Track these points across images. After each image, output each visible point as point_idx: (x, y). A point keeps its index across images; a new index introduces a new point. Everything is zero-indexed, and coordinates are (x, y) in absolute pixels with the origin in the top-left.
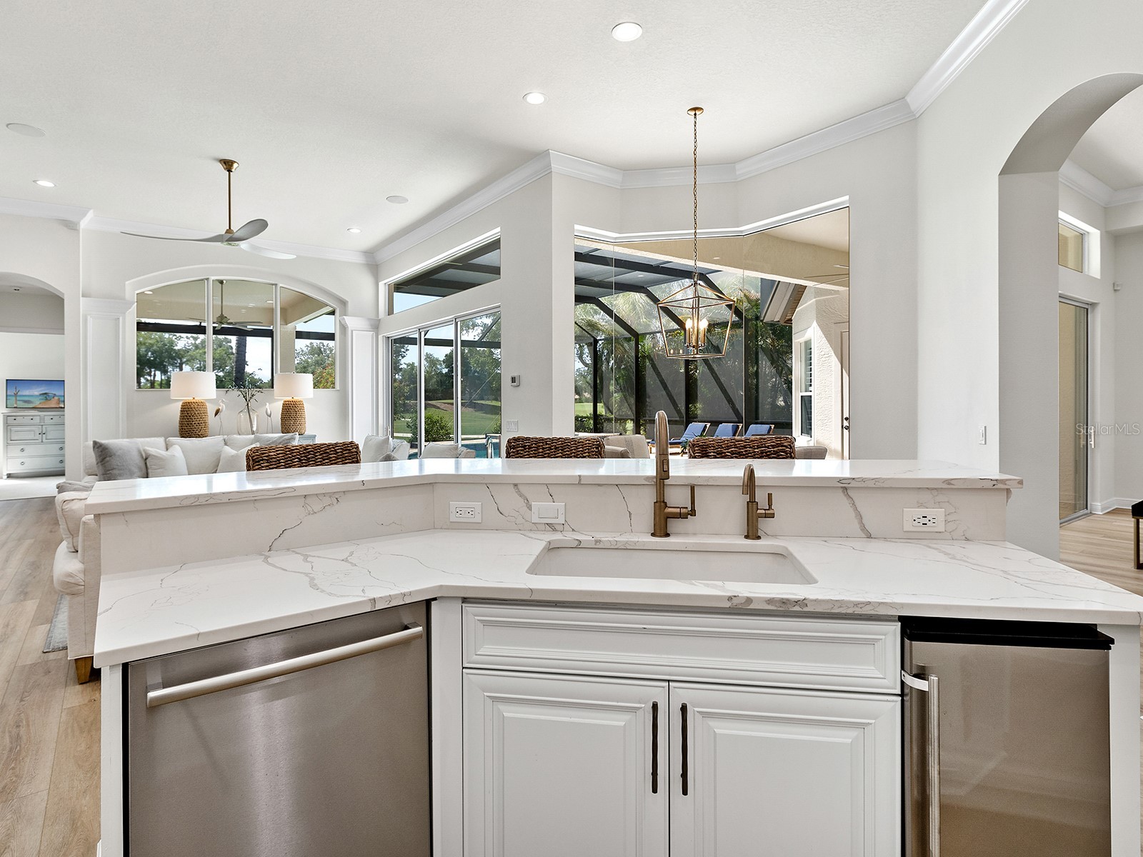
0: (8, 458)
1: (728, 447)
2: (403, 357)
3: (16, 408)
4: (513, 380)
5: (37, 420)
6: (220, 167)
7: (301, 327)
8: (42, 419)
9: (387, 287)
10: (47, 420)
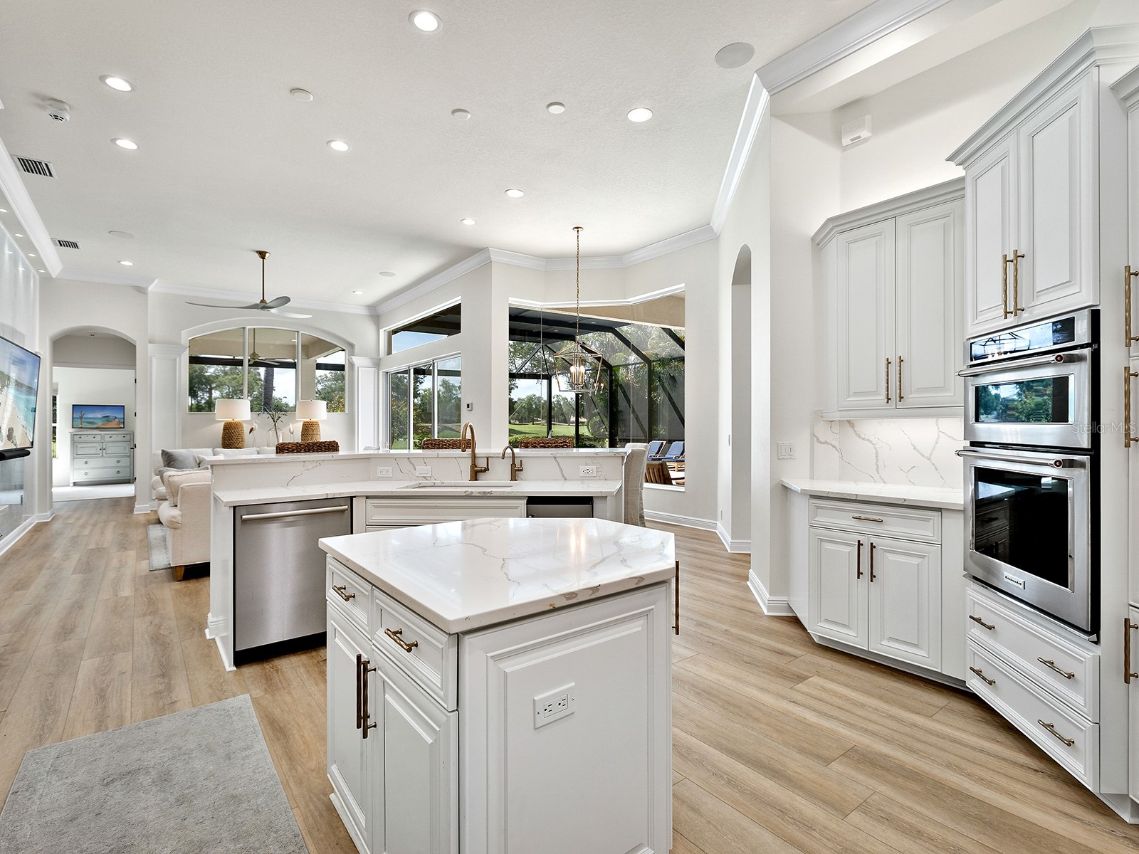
0: (74, 469)
1: (540, 443)
2: (421, 383)
3: (81, 428)
4: (468, 406)
5: (98, 438)
6: (257, 255)
7: (321, 360)
8: (102, 437)
9: (386, 333)
10: (107, 438)
